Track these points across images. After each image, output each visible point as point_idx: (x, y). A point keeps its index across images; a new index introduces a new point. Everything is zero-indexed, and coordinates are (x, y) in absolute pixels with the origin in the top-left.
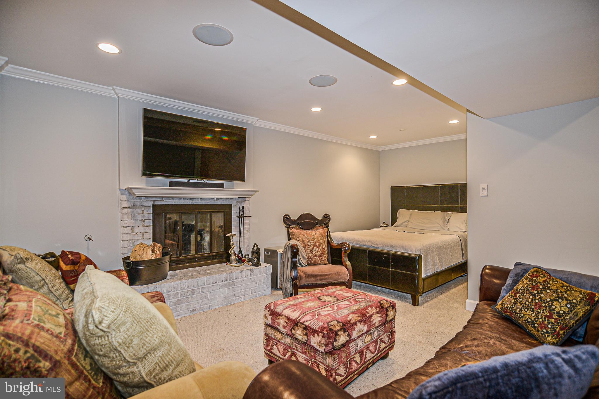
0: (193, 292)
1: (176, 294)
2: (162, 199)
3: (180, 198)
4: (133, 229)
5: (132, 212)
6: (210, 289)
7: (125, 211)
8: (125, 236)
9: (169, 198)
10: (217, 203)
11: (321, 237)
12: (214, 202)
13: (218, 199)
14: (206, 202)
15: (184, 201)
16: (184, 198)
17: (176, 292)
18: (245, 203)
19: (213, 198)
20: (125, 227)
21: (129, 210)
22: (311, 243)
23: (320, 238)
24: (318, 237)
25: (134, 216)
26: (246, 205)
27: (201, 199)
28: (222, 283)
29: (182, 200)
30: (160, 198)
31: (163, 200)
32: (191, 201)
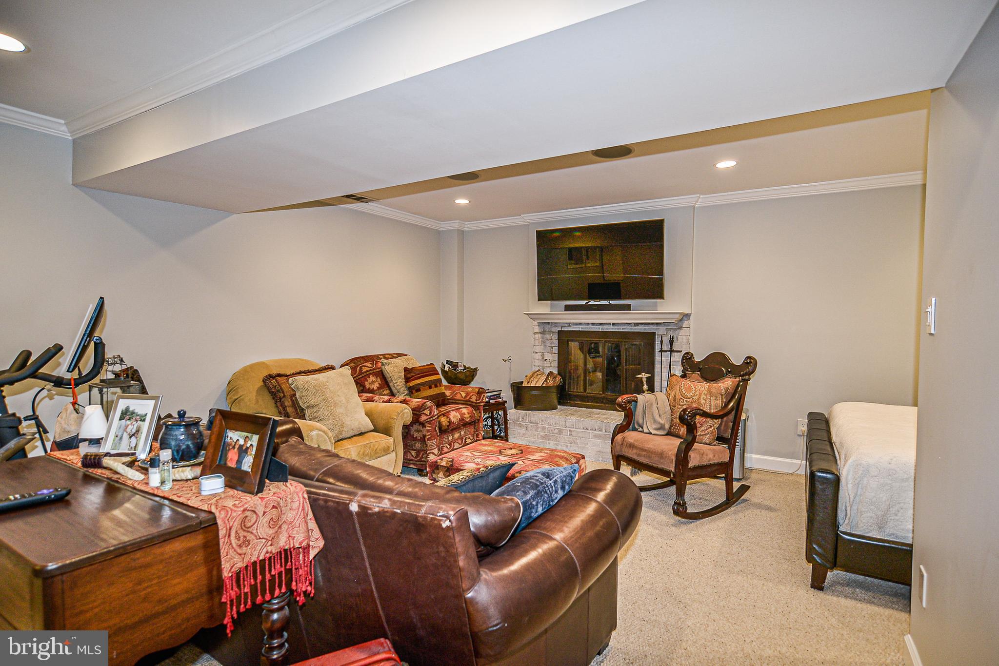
0: (560, 432)
1: (544, 428)
2: (569, 324)
3: (588, 324)
4: (543, 355)
5: (542, 338)
6: (580, 435)
7: (537, 336)
8: (537, 361)
9: (576, 324)
10: (635, 330)
11: (706, 395)
12: (631, 329)
13: (636, 324)
14: (621, 329)
15: (593, 327)
16: (593, 324)
17: (544, 426)
18: (682, 331)
19: (630, 324)
20: (537, 353)
21: (540, 335)
22: (685, 403)
23: (703, 396)
24: (700, 394)
25: (544, 342)
26: (684, 334)
27: (614, 324)
28: (595, 432)
29: (590, 326)
30: (567, 323)
31: (570, 326)
32: (600, 327)
